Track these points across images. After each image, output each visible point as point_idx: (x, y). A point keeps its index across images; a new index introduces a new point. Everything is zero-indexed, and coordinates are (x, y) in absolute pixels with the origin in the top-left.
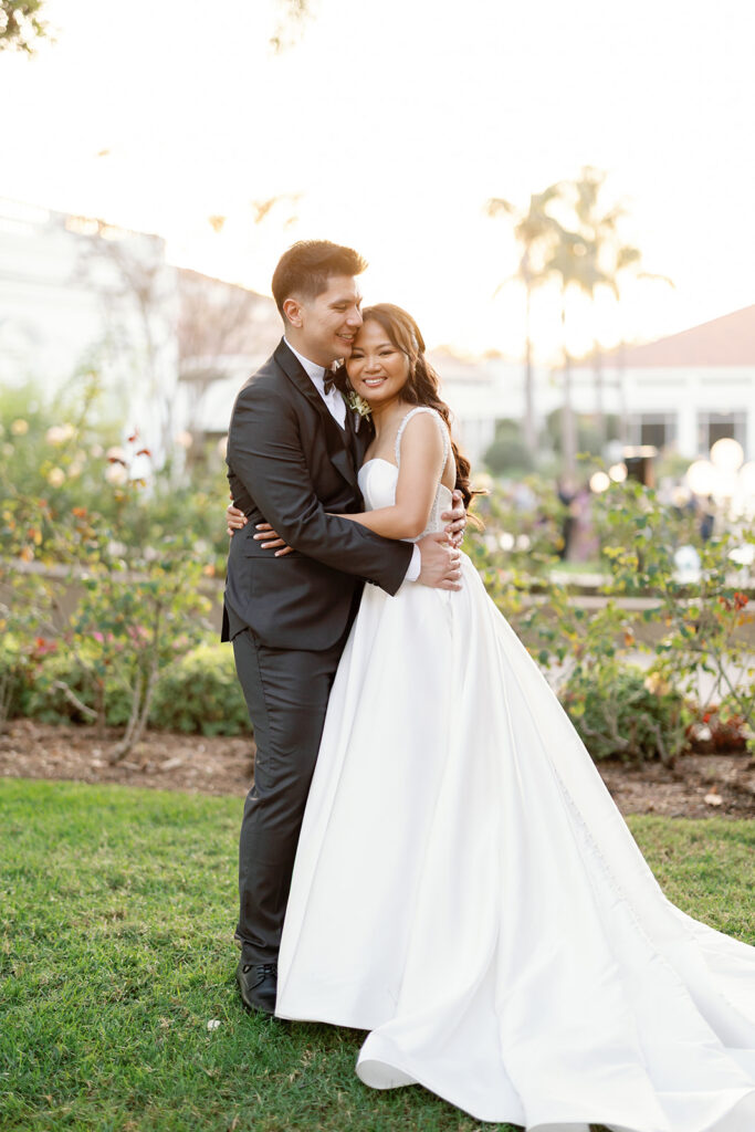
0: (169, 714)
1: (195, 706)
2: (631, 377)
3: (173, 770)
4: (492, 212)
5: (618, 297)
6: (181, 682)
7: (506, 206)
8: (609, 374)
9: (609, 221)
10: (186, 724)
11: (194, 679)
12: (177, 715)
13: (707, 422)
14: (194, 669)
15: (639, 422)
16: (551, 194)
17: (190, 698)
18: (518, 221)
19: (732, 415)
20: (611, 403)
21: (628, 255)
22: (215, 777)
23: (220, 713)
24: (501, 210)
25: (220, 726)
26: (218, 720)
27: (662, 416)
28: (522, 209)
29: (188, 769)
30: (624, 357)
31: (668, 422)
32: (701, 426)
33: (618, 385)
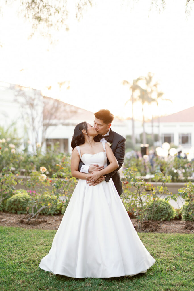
0: (10, 209)
1: (15, 207)
2: (162, 125)
3: (3, 221)
4: (124, 84)
5: (158, 105)
6: (12, 201)
7: (127, 82)
8: (156, 124)
9: (155, 85)
10: (13, 211)
11: (15, 201)
12: (12, 209)
13: (181, 136)
14: (16, 198)
15: (164, 136)
16: (139, 79)
17: (15, 205)
18: (130, 86)
19: (188, 134)
20: (156, 131)
21: (160, 95)
22: (13, 223)
23: (21, 209)
24: (126, 83)
25: (21, 212)
26: (21, 210)
27: (170, 134)
28: (131, 83)
29: (7, 221)
30: (159, 120)
31: (172, 136)
32: (179, 137)
33: (159, 127)
